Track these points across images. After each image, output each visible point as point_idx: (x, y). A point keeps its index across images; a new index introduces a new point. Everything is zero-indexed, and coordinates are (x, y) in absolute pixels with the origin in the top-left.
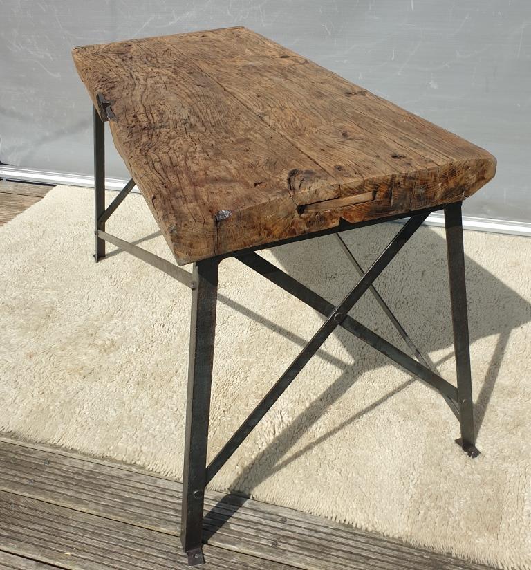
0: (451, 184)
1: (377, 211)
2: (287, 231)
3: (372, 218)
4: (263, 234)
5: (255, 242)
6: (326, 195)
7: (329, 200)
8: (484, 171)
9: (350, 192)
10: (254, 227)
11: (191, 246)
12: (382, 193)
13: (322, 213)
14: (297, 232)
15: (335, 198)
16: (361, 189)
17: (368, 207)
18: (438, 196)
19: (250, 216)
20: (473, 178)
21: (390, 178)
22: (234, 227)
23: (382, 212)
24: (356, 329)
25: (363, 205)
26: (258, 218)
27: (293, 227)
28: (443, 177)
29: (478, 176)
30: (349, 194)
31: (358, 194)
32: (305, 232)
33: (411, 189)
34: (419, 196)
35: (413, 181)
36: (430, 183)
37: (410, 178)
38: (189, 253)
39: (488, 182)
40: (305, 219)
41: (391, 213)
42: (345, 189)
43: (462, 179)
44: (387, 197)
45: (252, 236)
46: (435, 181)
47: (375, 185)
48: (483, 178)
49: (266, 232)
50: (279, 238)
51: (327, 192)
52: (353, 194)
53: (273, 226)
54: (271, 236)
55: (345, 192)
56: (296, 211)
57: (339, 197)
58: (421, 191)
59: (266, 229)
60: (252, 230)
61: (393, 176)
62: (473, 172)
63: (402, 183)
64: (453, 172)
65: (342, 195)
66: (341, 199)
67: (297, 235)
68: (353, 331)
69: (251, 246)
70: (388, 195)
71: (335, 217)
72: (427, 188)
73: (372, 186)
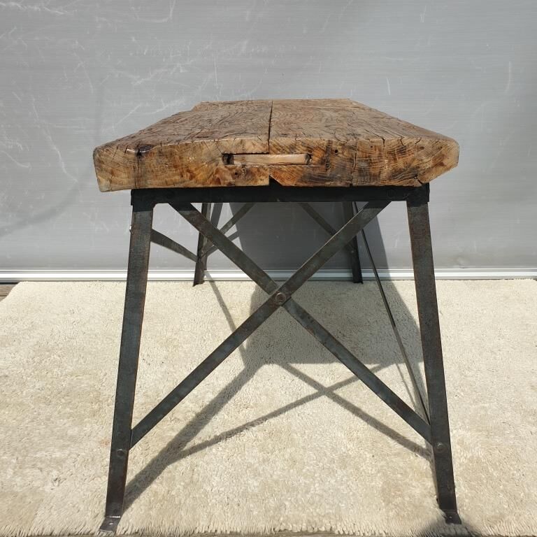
0: (401, 164)
1: (311, 178)
2: (211, 179)
3: (306, 185)
4: (185, 176)
5: (177, 183)
6: (253, 147)
7: (256, 154)
8: (443, 156)
9: (279, 150)
10: (176, 167)
11: (112, 173)
12: (317, 159)
13: (248, 167)
14: (222, 182)
15: (263, 153)
16: (292, 149)
17: (302, 171)
18: (384, 175)
19: (171, 154)
20: (428, 162)
21: (326, 143)
22: (154, 162)
23: (316, 179)
24: (302, 318)
25: (295, 167)
26: (181, 158)
27: (217, 176)
28: (389, 153)
29: (434, 160)
30: (279, 152)
31: (289, 153)
32: (230, 183)
33: (351, 160)
34: (360, 170)
35: (354, 152)
36: (374, 157)
37: (350, 148)
38: (111, 181)
39: (448, 169)
40: (230, 169)
41: (328, 183)
42: (274, 146)
43: (414, 159)
44: (322, 164)
45: (174, 175)
46: (380, 156)
47: (308, 147)
48: (442, 164)
49: (189, 174)
50: (203, 184)
51: (254, 145)
52: (283, 153)
53: (196, 169)
54: (193, 180)
55: (275, 149)
56: (221, 159)
57: (268, 153)
58: (364, 165)
59: (188, 171)
60: (174, 169)
61: (330, 142)
62: (428, 155)
63: (340, 151)
64: (402, 150)
65: (271, 151)
66: (269, 156)
67: (222, 185)
68: (299, 319)
69: (173, 186)
70: (324, 162)
71: (264, 175)
72: (370, 163)
73: (305, 149)
